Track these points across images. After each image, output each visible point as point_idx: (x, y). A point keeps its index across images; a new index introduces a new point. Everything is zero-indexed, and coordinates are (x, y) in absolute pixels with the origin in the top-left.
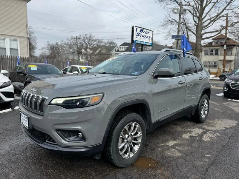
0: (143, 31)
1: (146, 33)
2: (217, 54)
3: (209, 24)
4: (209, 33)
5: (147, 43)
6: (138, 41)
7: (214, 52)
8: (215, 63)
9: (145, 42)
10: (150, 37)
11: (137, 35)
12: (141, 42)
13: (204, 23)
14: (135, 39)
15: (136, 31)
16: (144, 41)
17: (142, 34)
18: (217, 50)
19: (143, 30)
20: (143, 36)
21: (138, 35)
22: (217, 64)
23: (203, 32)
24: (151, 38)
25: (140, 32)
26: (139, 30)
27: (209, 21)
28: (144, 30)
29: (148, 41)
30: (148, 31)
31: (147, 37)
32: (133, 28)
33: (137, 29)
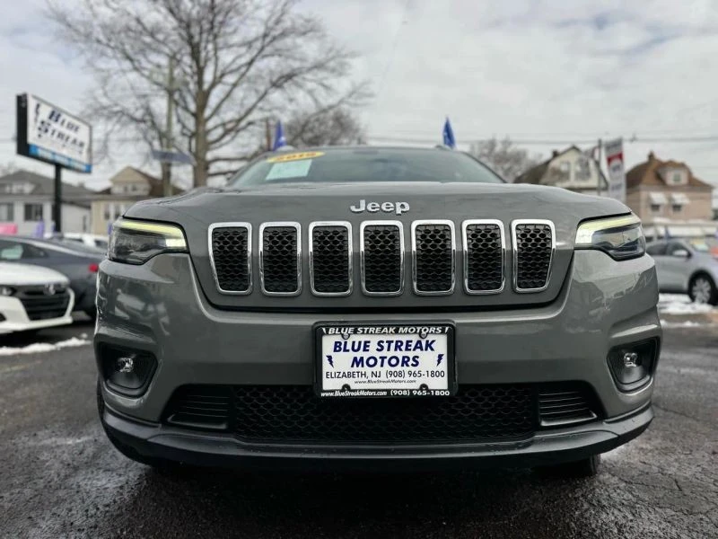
0: (60, 120)
1: (70, 126)
3: (223, 136)
4: (225, 160)
5: (76, 161)
6: (43, 149)
9: (70, 159)
10: (82, 145)
11: (40, 129)
12: (54, 154)
13: (210, 130)
14: (32, 136)
15: (37, 112)
16: (65, 152)
17: (55, 126)
19: (59, 116)
20: (61, 135)
21: (43, 129)
23: (209, 156)
24: (86, 147)
25: (50, 117)
26: (45, 112)
28: (63, 117)
29: (75, 156)
30: (76, 123)
31: (75, 141)
32: (22, 102)
33: (38, 106)
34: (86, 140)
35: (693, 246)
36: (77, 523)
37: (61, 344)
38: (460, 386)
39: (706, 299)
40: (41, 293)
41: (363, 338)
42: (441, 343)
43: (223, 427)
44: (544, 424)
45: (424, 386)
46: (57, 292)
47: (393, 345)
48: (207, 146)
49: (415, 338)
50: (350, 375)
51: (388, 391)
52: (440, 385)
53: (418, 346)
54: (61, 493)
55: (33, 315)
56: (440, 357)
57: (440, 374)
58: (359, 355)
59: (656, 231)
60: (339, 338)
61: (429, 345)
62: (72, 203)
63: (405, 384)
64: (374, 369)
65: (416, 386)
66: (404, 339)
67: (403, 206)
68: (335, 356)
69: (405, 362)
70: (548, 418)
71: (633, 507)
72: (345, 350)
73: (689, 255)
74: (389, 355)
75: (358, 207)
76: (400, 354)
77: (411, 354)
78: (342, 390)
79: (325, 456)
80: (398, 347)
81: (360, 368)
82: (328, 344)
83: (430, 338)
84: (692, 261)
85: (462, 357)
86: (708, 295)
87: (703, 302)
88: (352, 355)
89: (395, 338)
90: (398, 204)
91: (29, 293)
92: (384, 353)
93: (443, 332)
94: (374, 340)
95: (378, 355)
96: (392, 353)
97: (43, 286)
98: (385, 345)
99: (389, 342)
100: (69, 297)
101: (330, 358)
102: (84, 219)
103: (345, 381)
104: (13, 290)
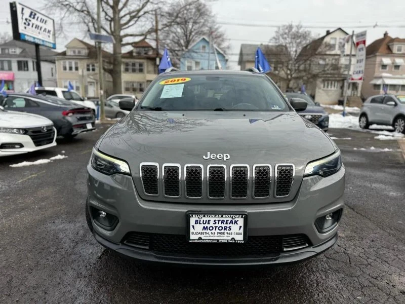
0: (36, 17)
1: (42, 21)
2: (141, 71)
3: (129, 21)
4: (131, 35)
5: (46, 42)
6: (28, 36)
7: (137, 67)
8: (141, 85)
9: (43, 41)
10: (49, 32)
11: (25, 23)
12: (34, 38)
13: (122, 17)
14: (21, 29)
15: (22, 13)
16: (40, 37)
17: (33, 21)
18: (141, 65)
19: (35, 14)
20: (37, 27)
21: (27, 24)
22: (143, 86)
23: (122, 33)
24: (52, 33)
25: (30, 16)
26: (27, 13)
27: (128, 17)
28: (38, 15)
29: (46, 39)
30: (45, 19)
31: (45, 30)
32: (13, 7)
33: (23, 9)
34: (51, 29)
35: (398, 99)
36: (83, 273)
37: (53, 158)
38: (249, 237)
39: (401, 131)
40: (40, 131)
41: (208, 219)
42: (241, 221)
43: (147, 248)
44: (285, 250)
45: (233, 239)
46: (48, 130)
47: (220, 222)
48: (121, 27)
49: (230, 219)
50: (202, 233)
51: (218, 240)
52: (240, 238)
53: (231, 222)
54: (73, 257)
55: (37, 143)
56: (240, 227)
57: (240, 234)
58: (206, 225)
59: (383, 81)
60: (197, 219)
61: (236, 222)
62: (46, 61)
63: (225, 237)
64: (212, 231)
65: (230, 238)
66: (225, 219)
67: (227, 156)
68: (195, 225)
69: (225, 229)
70: (287, 247)
71: (327, 272)
72: (200, 223)
73: (396, 105)
74: (218, 226)
75: (207, 156)
76: (223, 226)
77: (228, 226)
78: (199, 239)
79: (191, 263)
80: (222, 222)
81: (206, 231)
82: (192, 221)
83: (236, 219)
84: (397, 108)
85: (250, 226)
86: (403, 128)
87: (400, 132)
88: (203, 225)
89: (221, 219)
90: (225, 155)
91: (33, 132)
92: (217, 225)
93: (242, 217)
94: (212, 219)
95: (214, 226)
96: (220, 225)
97: (41, 127)
98: (217, 222)
99: (219, 221)
100: (54, 132)
101: (193, 226)
102: (52, 69)
103: (200, 236)
104: (26, 131)
